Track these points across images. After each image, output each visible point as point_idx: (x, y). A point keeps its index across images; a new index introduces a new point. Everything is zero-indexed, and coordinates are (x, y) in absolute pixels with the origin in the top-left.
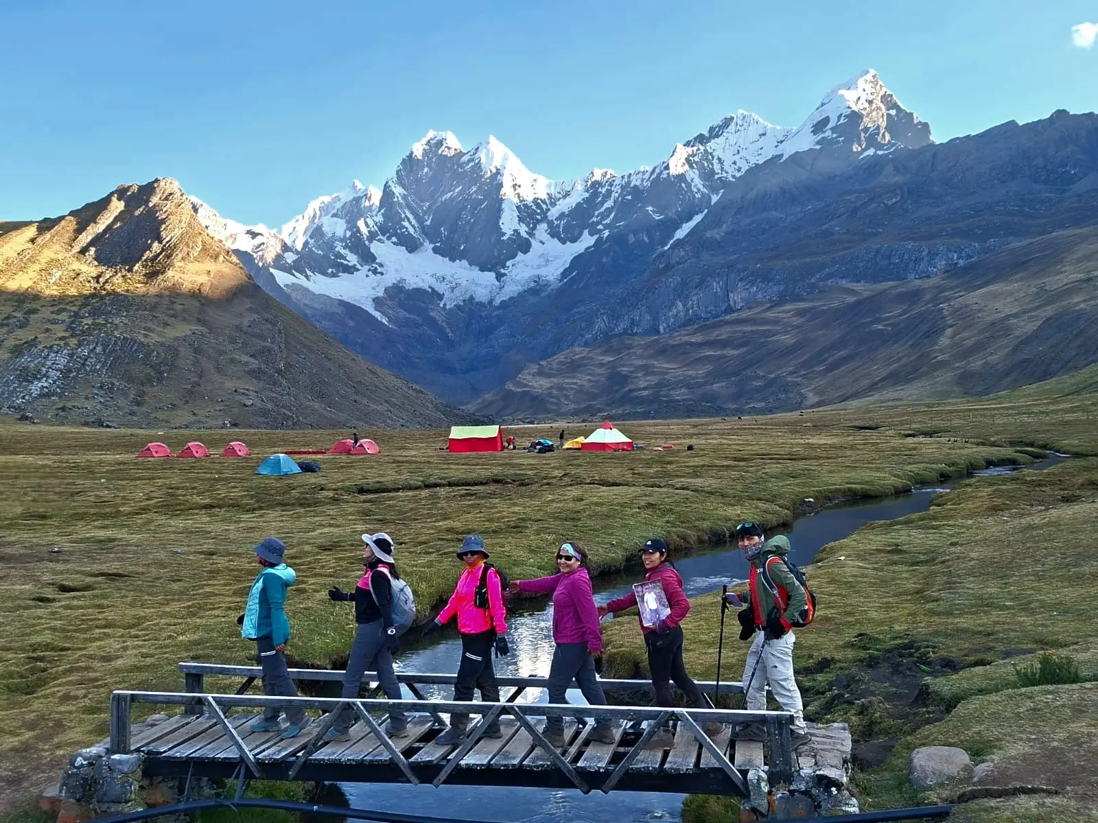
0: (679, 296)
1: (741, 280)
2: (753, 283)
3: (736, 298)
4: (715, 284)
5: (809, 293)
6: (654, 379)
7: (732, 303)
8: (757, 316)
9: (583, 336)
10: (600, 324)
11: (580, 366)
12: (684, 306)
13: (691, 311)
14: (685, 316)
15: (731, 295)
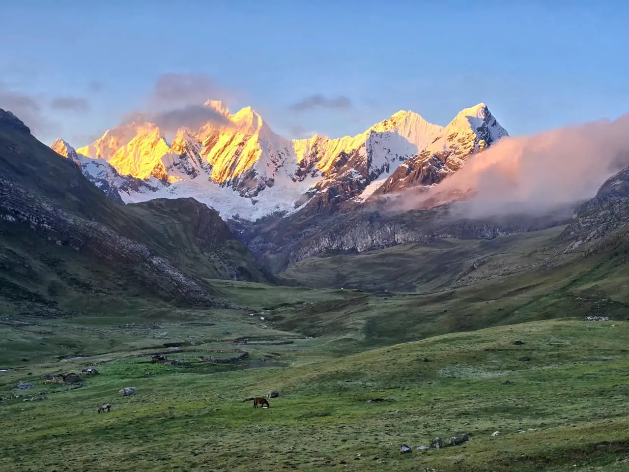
0: (369, 233)
1: (401, 228)
2: (407, 231)
3: (399, 237)
4: (388, 228)
5: (430, 242)
6: (358, 279)
7: (396, 240)
8: (406, 252)
9: (313, 248)
10: (325, 242)
11: (320, 268)
12: (372, 238)
13: (375, 241)
14: (372, 244)
15: (396, 235)
